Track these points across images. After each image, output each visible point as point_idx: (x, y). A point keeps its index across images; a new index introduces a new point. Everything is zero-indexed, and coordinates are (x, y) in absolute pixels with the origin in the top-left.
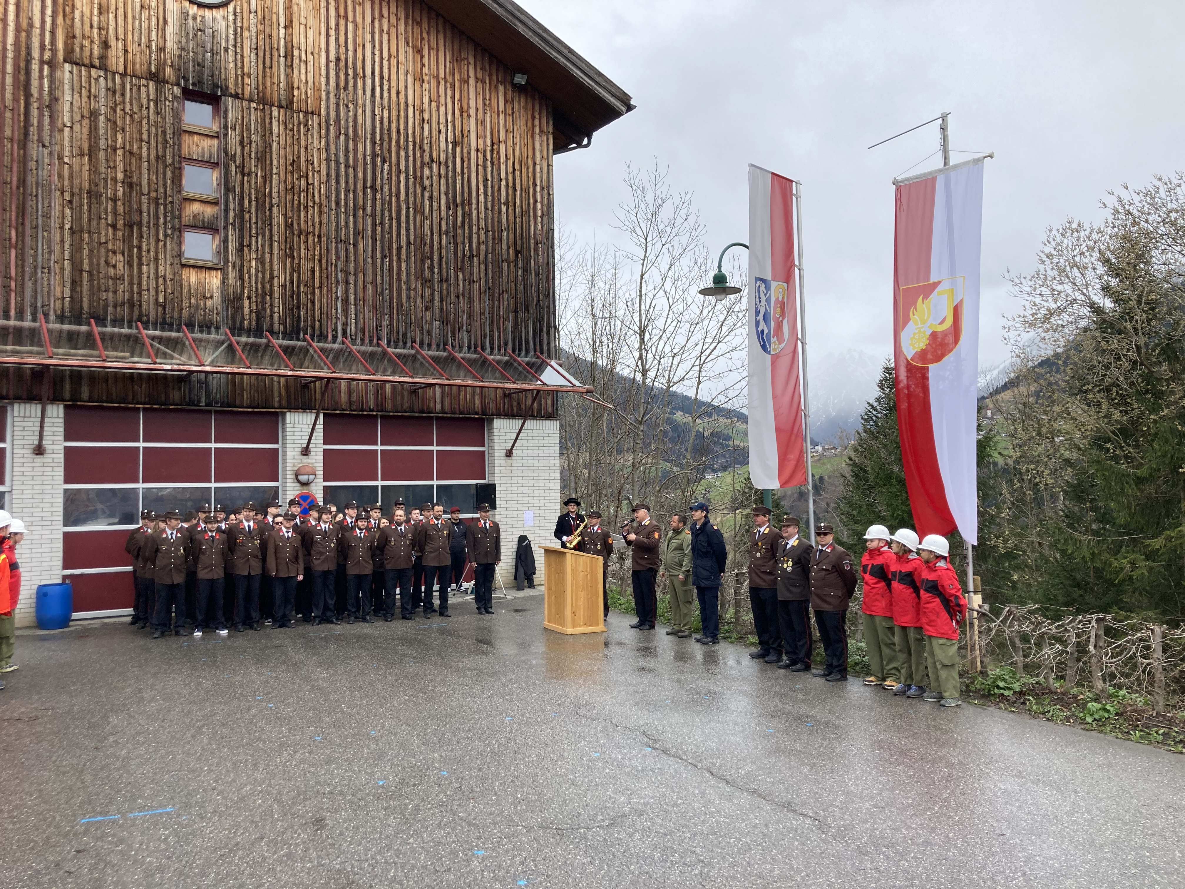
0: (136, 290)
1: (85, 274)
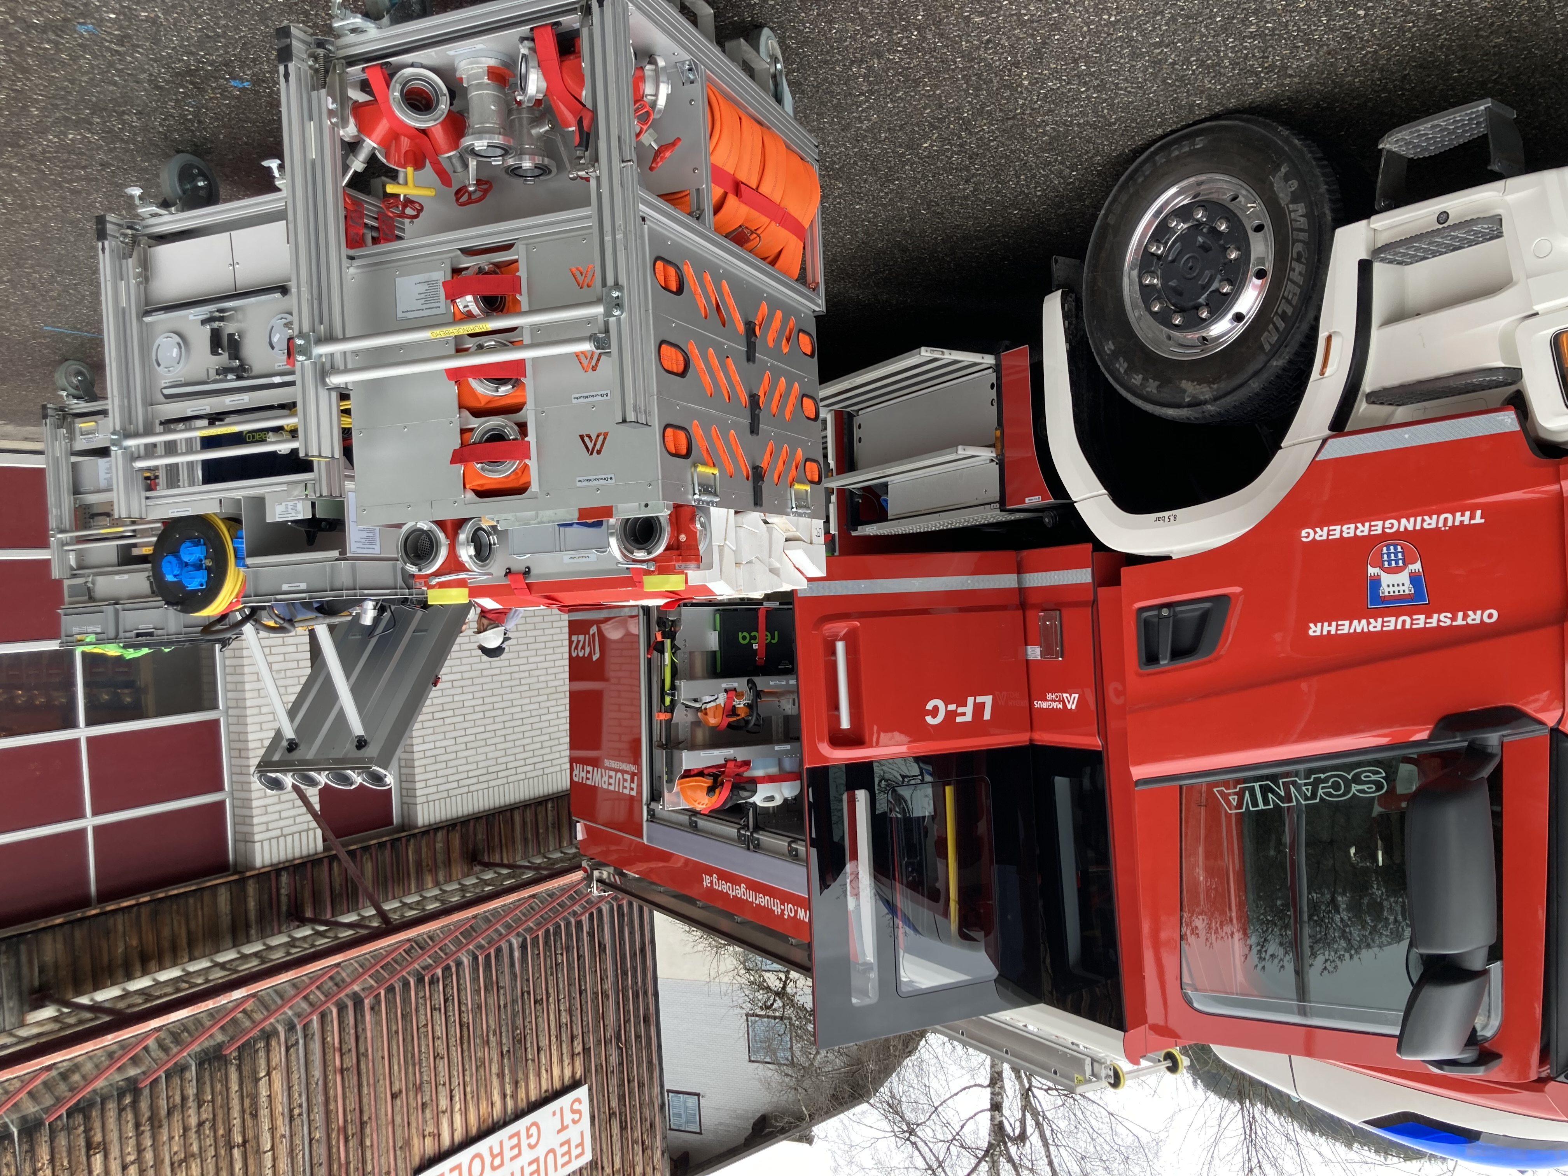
0: (149, 1156)
1: (238, 1139)
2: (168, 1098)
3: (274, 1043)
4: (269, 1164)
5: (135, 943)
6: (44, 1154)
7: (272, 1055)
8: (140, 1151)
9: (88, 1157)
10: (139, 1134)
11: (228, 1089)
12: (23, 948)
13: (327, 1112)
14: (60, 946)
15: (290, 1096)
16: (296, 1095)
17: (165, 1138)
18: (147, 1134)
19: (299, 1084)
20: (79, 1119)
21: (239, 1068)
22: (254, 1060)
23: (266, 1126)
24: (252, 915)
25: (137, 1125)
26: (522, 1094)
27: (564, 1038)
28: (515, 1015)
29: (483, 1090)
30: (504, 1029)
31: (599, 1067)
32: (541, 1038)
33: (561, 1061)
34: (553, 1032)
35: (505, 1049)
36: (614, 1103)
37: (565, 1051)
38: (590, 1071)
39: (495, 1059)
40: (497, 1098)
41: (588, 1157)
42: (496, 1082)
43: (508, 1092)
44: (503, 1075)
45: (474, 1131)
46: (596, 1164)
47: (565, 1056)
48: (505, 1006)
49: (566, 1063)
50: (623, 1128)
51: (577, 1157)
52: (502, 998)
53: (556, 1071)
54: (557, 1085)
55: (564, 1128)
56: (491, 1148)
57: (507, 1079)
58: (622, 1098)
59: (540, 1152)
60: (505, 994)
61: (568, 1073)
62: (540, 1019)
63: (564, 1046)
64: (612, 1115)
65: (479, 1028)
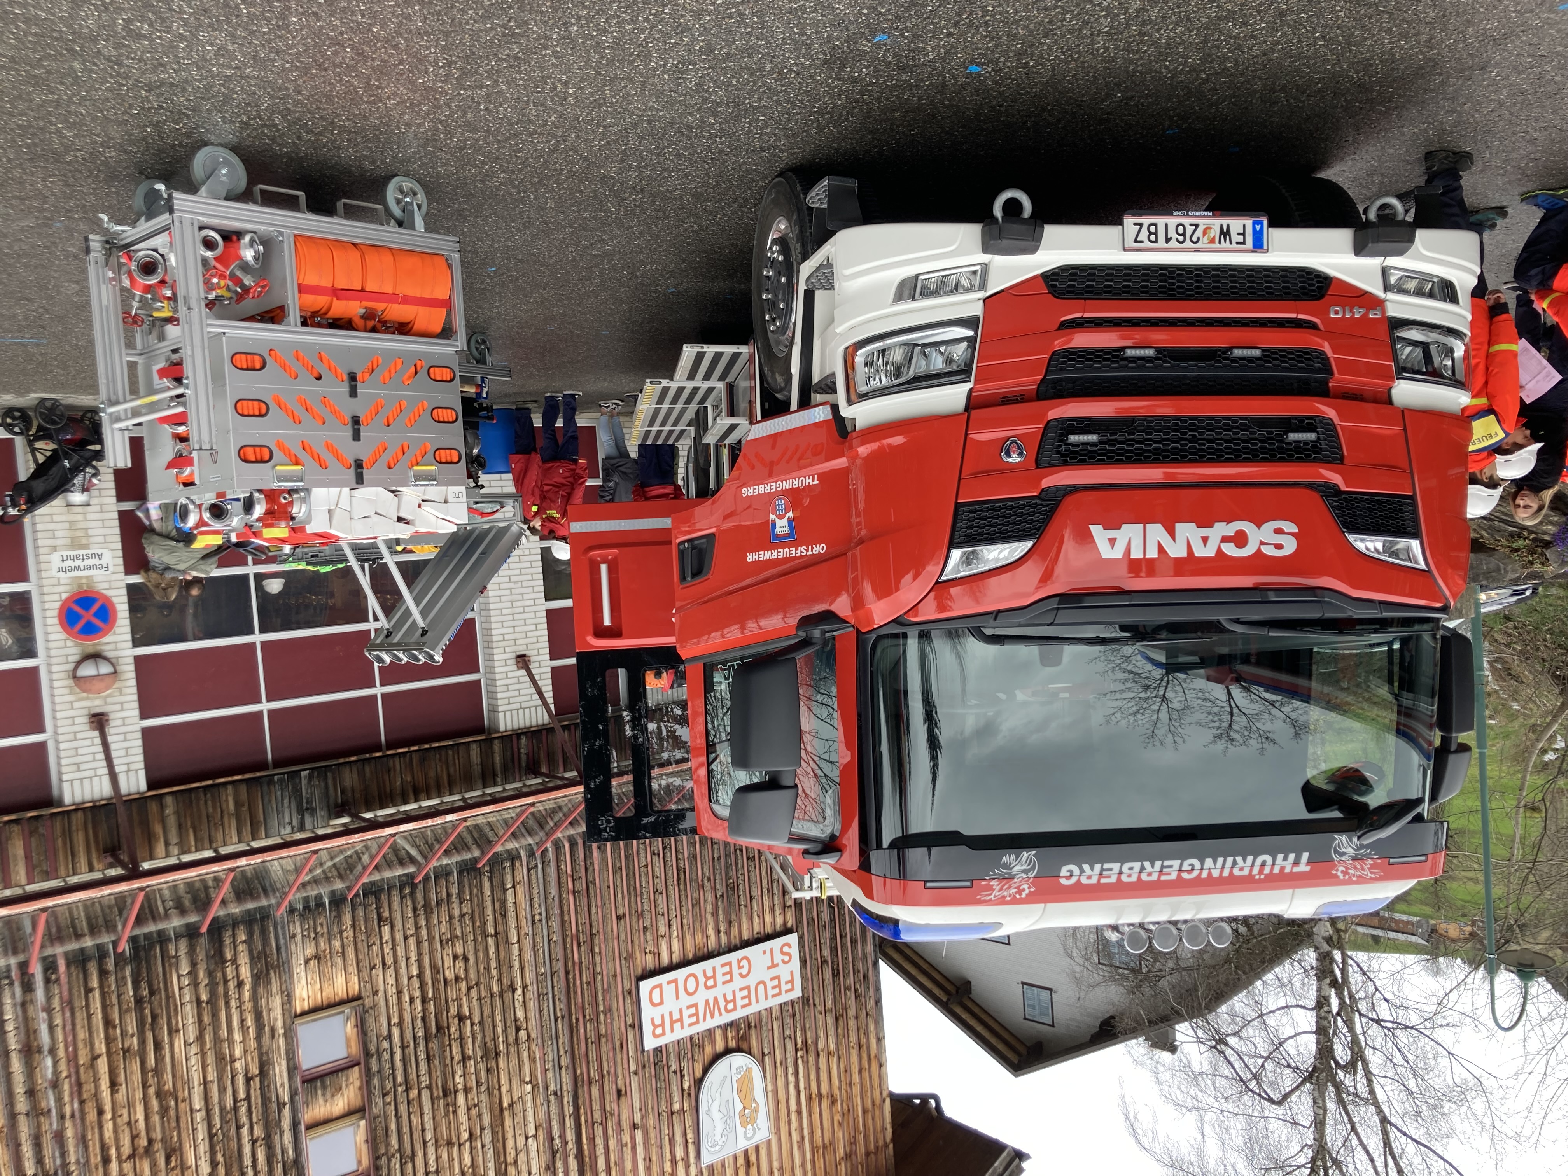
0: (424, 932)
1: (492, 931)
2: (437, 893)
3: (517, 864)
4: (516, 953)
5: (409, 779)
6: (348, 920)
7: (516, 873)
8: (417, 928)
9: (380, 927)
10: (416, 916)
11: (482, 893)
12: (329, 775)
13: (563, 922)
14: (355, 776)
15: (532, 906)
16: (537, 906)
17: (436, 922)
18: (423, 917)
19: (539, 897)
20: (372, 899)
21: (491, 879)
22: (503, 875)
23: (513, 924)
24: (498, 767)
25: (415, 910)
26: (735, 932)
27: (775, 891)
28: (728, 867)
29: (698, 924)
30: (718, 877)
31: (811, 921)
32: (753, 889)
33: (773, 910)
34: (765, 885)
35: (719, 894)
36: (826, 953)
37: (776, 902)
38: (801, 922)
39: (710, 900)
40: (711, 932)
41: (797, 993)
42: (710, 919)
43: (722, 929)
44: (718, 915)
45: (691, 956)
46: (808, 1000)
47: (776, 907)
48: (719, 858)
49: (778, 912)
50: (835, 975)
51: (787, 991)
52: (716, 852)
53: (768, 918)
54: (769, 929)
55: (774, 966)
56: (704, 972)
57: (721, 918)
58: (834, 949)
59: (752, 981)
60: (719, 849)
61: (779, 921)
62: (752, 874)
63: (776, 898)
64: (824, 962)
65: (694, 874)
